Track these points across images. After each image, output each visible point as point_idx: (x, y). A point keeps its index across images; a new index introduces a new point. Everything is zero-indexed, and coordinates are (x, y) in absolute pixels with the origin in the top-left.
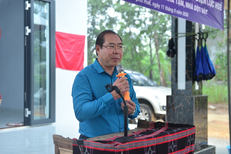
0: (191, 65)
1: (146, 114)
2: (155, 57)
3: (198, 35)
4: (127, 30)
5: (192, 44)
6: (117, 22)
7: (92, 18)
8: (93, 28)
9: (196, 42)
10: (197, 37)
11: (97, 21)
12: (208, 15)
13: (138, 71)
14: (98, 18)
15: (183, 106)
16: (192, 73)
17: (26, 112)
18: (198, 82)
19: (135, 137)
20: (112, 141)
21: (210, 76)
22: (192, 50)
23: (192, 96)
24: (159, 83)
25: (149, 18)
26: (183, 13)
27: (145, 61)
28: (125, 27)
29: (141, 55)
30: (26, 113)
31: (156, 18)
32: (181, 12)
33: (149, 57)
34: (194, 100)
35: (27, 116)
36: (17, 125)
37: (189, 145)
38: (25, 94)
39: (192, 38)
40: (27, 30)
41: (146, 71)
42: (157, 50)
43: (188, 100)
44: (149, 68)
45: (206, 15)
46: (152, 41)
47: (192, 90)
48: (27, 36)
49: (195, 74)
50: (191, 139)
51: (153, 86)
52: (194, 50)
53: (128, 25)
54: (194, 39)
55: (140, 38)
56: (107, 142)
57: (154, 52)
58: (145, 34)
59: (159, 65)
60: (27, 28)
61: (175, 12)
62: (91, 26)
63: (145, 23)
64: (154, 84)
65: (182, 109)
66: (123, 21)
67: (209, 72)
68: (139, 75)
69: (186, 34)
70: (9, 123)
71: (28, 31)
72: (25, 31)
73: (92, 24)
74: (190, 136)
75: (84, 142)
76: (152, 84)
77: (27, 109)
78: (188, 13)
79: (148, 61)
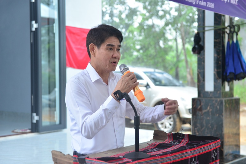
0: (220, 62)
1: (170, 118)
2: (181, 52)
3: (228, 28)
4: (150, 22)
5: (221, 38)
6: (138, 13)
7: (110, 9)
8: (111, 21)
9: (227, 36)
10: (227, 31)
11: (116, 12)
12: (238, 5)
13: (162, 69)
14: (117, 9)
15: (211, 110)
16: (221, 72)
17: (34, 117)
18: (229, 82)
19: (149, 152)
20: (121, 158)
21: (242, 75)
22: (221, 46)
23: (221, 99)
24: (186, 82)
25: (175, 8)
26: (207, 4)
27: (170, 57)
28: (147, 19)
29: (166, 51)
30: (34, 119)
31: (183, 8)
32: (205, 3)
33: (175, 52)
34: (224, 104)
35: (35, 121)
36: (24, 131)
37: (213, 161)
38: (32, 97)
39: (221, 32)
40: (33, 25)
41: (171, 69)
42: (184, 45)
43: (216, 104)
44: (174, 65)
45: (236, 5)
46: (178, 34)
47: (222, 91)
48: (34, 31)
49: (224, 74)
50: (215, 154)
51: (179, 86)
52: (223, 46)
53: (151, 17)
54: (224, 33)
55: (164, 31)
56: (115, 159)
57: (180, 47)
58: (170, 26)
59: (187, 62)
60: (34, 22)
61: (197, 3)
62: (109, 18)
63: (170, 14)
64: (180, 83)
65: (210, 113)
66: (144, 12)
67: (242, 71)
68: (162, 73)
69: (215, 27)
70: (15, 130)
71: (35, 26)
72: (31, 26)
73: (110, 16)
74: (214, 150)
75: (86, 160)
76: (177, 84)
77: (34, 114)
78: (213, 4)
79: (173, 57)
